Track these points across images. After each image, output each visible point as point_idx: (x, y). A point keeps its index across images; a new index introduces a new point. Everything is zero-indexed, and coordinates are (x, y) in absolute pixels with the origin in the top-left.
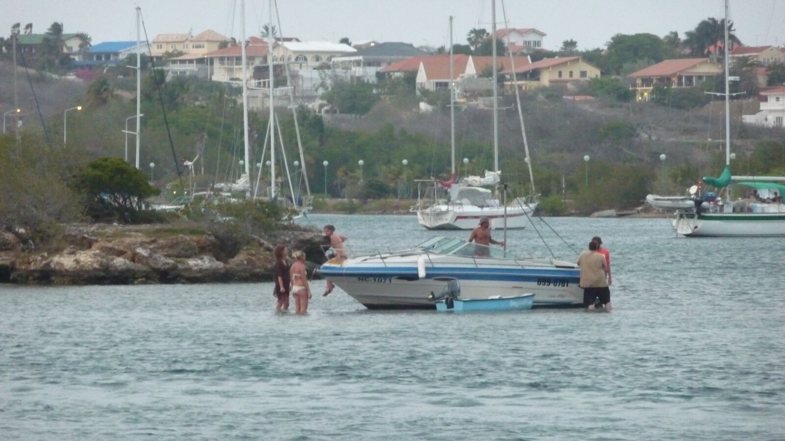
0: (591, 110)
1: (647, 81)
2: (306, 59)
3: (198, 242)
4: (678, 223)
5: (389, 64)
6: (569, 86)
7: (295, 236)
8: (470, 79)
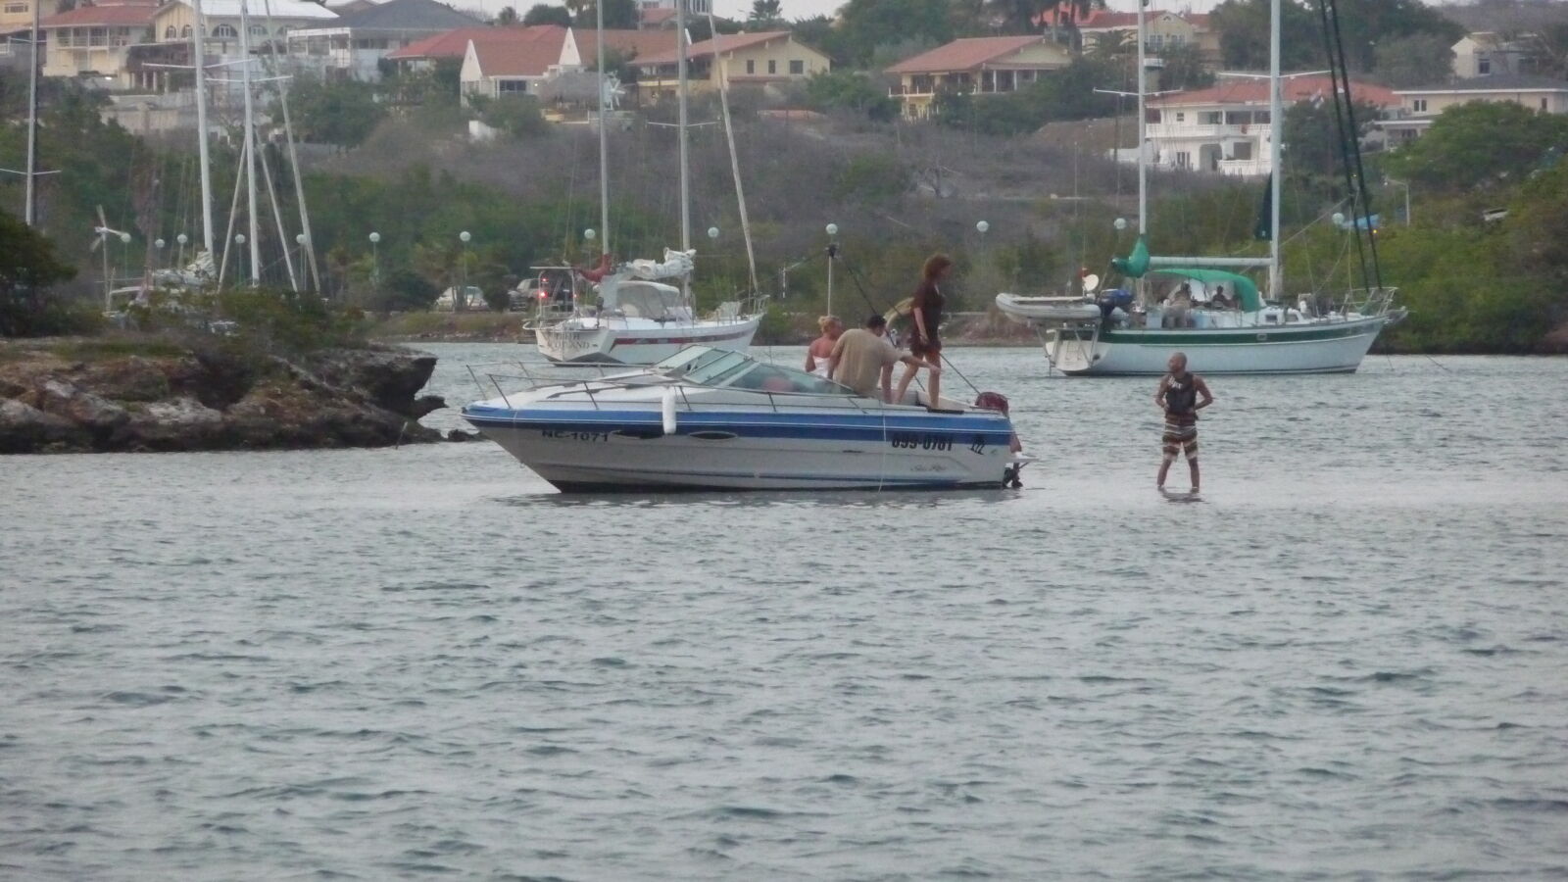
0: (821, 138)
1: (922, 81)
2: (234, 33)
3: (167, 370)
4: (1057, 350)
5: (406, 43)
6: (769, 89)
7: (356, 359)
8: (570, 75)
